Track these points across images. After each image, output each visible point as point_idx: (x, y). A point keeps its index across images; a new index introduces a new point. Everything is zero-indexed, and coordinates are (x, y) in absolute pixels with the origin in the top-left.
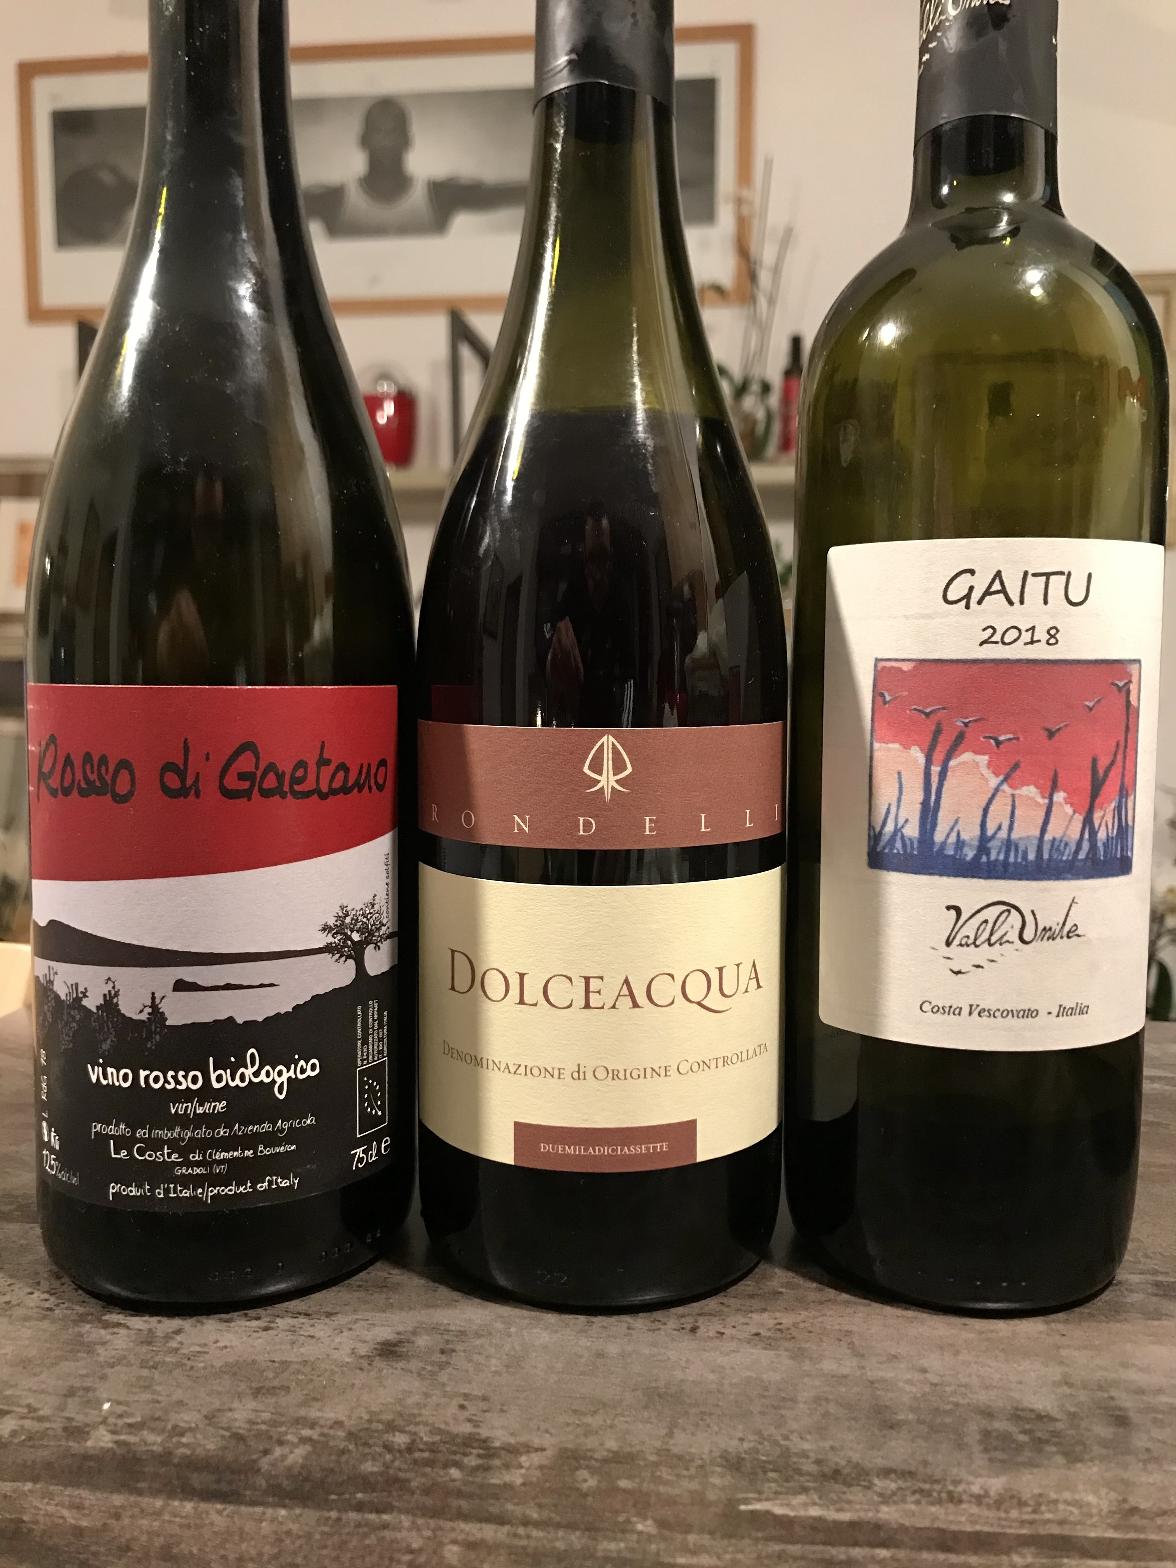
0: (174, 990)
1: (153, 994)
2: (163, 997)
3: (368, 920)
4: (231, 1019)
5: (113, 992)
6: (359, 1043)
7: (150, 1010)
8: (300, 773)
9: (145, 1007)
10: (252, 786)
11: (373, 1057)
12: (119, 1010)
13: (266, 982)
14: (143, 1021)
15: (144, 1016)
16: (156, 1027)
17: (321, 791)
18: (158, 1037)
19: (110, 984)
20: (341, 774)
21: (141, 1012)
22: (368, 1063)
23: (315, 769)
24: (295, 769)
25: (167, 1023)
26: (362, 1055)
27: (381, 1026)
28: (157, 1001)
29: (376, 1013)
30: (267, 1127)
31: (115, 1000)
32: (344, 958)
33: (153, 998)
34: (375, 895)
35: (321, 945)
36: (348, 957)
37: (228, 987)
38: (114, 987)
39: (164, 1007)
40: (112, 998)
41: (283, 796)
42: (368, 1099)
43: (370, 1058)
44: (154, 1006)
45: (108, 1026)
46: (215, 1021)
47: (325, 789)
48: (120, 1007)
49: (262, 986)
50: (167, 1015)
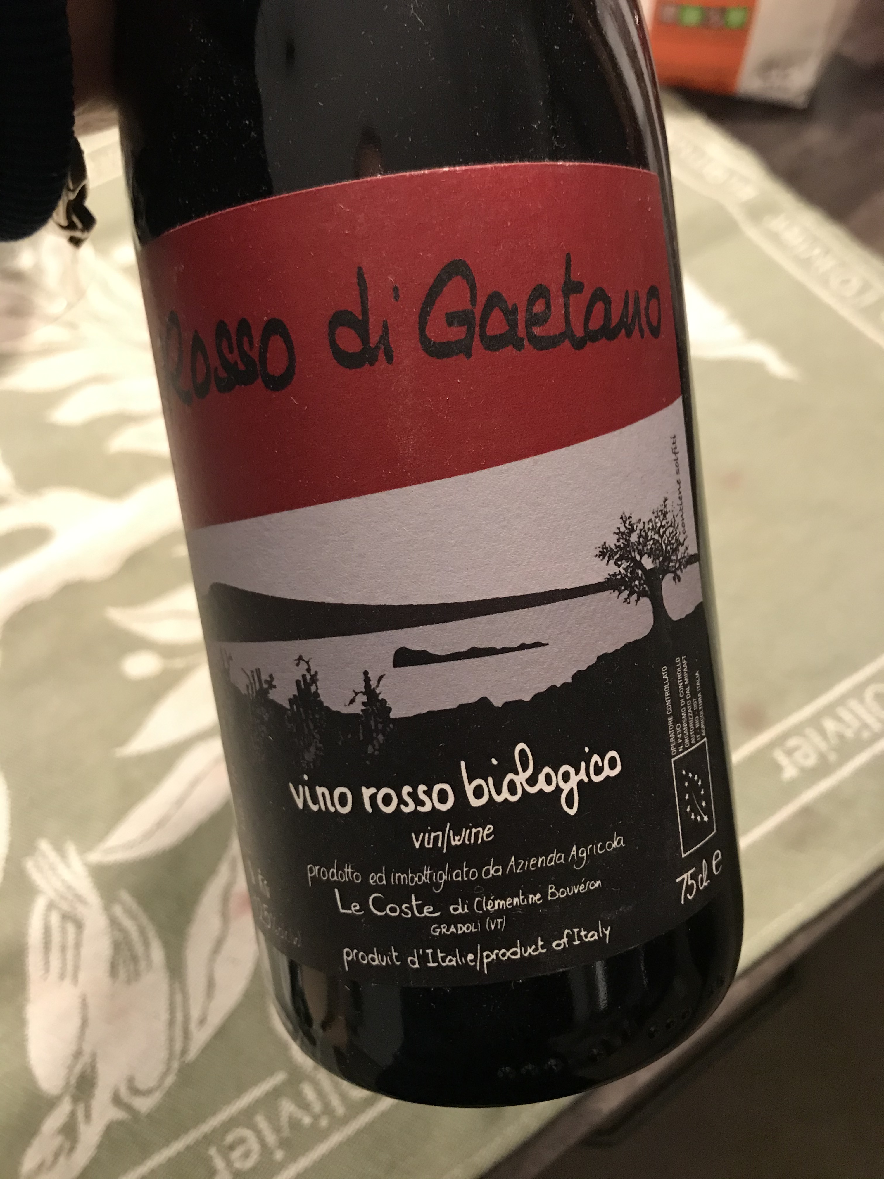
0: (396, 664)
1: (366, 673)
2: (381, 678)
3: (662, 537)
4: (484, 702)
5: (308, 677)
6: (670, 720)
7: (364, 699)
8: (538, 308)
9: (356, 694)
10: (470, 333)
11: (690, 740)
12: (321, 703)
13: (529, 641)
14: (357, 715)
15: (357, 708)
16: (376, 723)
17: (573, 336)
18: (381, 737)
19: (303, 666)
20: (600, 306)
21: (352, 701)
22: (685, 749)
23: (561, 301)
24: (531, 302)
25: (392, 715)
26: (676, 738)
27: (694, 694)
28: (373, 683)
29: (686, 674)
30: (556, 858)
31: (313, 689)
32: (635, 597)
33: (367, 680)
34: (666, 500)
35: (599, 578)
36: (641, 594)
37: (475, 653)
38: (309, 670)
39: (384, 692)
40: (308, 686)
41: (518, 345)
42: (690, 802)
43: (687, 741)
44: (370, 692)
45: (308, 726)
46: (462, 706)
47: (579, 333)
48: (322, 698)
49: (523, 647)
50: (390, 703)
